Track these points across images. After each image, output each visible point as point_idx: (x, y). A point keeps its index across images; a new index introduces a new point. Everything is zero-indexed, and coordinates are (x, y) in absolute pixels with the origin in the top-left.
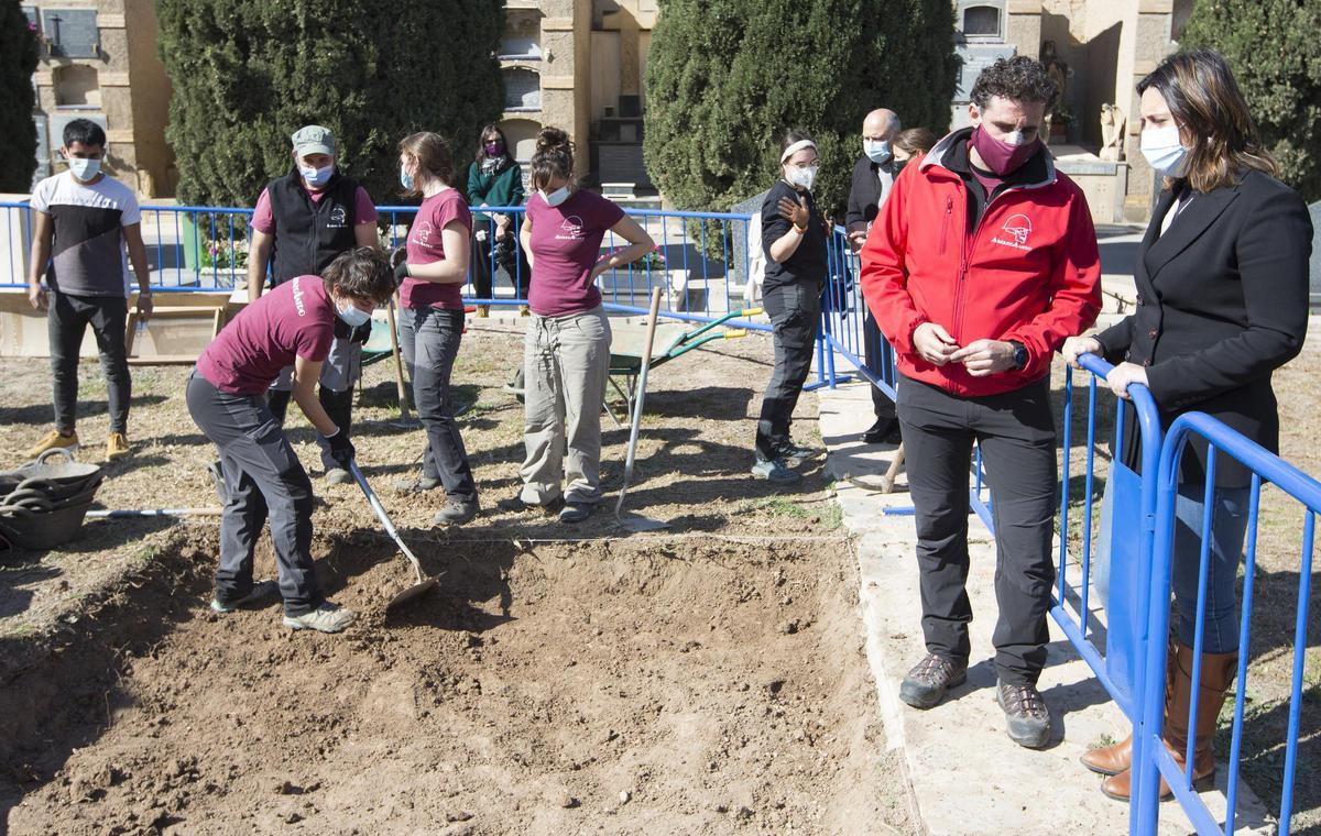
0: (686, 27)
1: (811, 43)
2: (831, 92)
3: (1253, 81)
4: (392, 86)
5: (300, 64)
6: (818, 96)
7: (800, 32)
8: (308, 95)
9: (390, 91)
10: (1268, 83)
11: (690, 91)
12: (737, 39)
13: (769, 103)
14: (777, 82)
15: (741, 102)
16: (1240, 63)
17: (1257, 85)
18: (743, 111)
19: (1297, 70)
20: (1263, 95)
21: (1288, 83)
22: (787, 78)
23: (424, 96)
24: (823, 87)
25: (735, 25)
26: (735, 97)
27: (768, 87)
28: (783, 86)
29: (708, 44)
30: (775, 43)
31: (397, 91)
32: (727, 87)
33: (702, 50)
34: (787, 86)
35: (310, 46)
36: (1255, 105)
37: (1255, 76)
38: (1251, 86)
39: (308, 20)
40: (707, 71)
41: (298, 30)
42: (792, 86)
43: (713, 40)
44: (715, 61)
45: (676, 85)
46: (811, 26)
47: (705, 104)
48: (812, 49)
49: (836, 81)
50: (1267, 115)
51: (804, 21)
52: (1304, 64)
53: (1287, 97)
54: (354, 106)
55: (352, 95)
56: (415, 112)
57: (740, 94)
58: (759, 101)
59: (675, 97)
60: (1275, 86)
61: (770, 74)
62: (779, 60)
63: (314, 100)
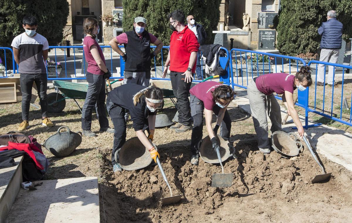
2: (190, 8)
3: (304, 7)
4: (33, 3)
6: (187, 10)
9: (33, 5)
10: (309, 8)
11: (142, 7)
13: (170, 12)
14: (174, 5)
15: (161, 12)
16: (301, 2)
17: (306, 8)
18: (161, 14)
19: (317, 4)
20: (307, 11)
21: (314, 8)
22: (177, 4)
23: (46, 7)
24: (188, 7)
26: (159, 10)
27: (170, 7)
28: (176, 6)
31: (35, 5)
32: (156, 7)
34: (177, 6)
36: (305, 14)
37: (305, 6)
38: (304, 9)
42: (178, 7)
45: (137, 6)
47: (148, 12)
49: (192, 5)
50: (308, 17)
52: (318, 3)
53: (314, 12)
54: (21, 10)
55: (21, 6)
56: (43, 12)
57: (161, 8)
58: (167, 11)
59: (136, 9)
60: (311, 9)
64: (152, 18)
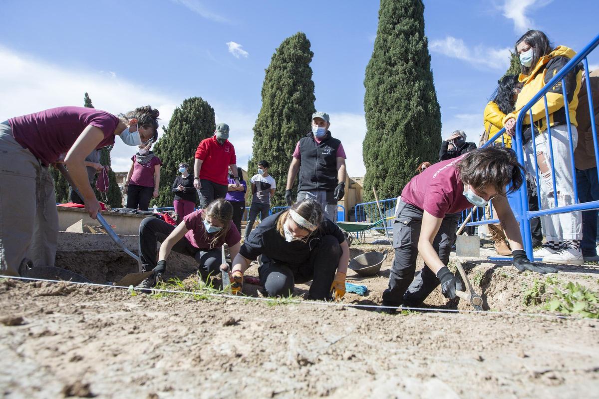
0: (373, 172)
1: (405, 174)
5: (279, 182)
7: (402, 171)
8: (281, 189)
12: (386, 174)
25: (386, 171)
26: (386, 188)
29: (379, 175)
30: (396, 174)
32: (384, 186)
33: (377, 177)
35: (282, 177)
39: (282, 172)
40: (379, 183)
41: (279, 174)
42: (401, 185)
43: (380, 175)
44: (381, 180)
46: (405, 170)
48: (405, 175)
51: (403, 168)
58: (392, 189)
61: (395, 182)
62: (397, 178)
63: (282, 190)
64: (381, 195)
